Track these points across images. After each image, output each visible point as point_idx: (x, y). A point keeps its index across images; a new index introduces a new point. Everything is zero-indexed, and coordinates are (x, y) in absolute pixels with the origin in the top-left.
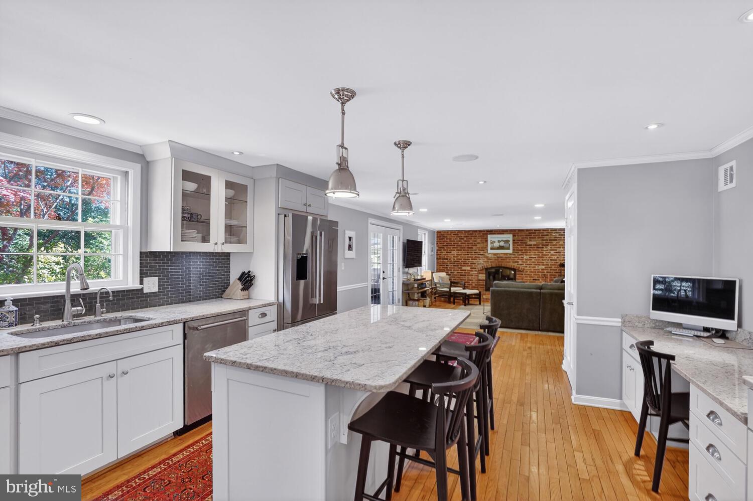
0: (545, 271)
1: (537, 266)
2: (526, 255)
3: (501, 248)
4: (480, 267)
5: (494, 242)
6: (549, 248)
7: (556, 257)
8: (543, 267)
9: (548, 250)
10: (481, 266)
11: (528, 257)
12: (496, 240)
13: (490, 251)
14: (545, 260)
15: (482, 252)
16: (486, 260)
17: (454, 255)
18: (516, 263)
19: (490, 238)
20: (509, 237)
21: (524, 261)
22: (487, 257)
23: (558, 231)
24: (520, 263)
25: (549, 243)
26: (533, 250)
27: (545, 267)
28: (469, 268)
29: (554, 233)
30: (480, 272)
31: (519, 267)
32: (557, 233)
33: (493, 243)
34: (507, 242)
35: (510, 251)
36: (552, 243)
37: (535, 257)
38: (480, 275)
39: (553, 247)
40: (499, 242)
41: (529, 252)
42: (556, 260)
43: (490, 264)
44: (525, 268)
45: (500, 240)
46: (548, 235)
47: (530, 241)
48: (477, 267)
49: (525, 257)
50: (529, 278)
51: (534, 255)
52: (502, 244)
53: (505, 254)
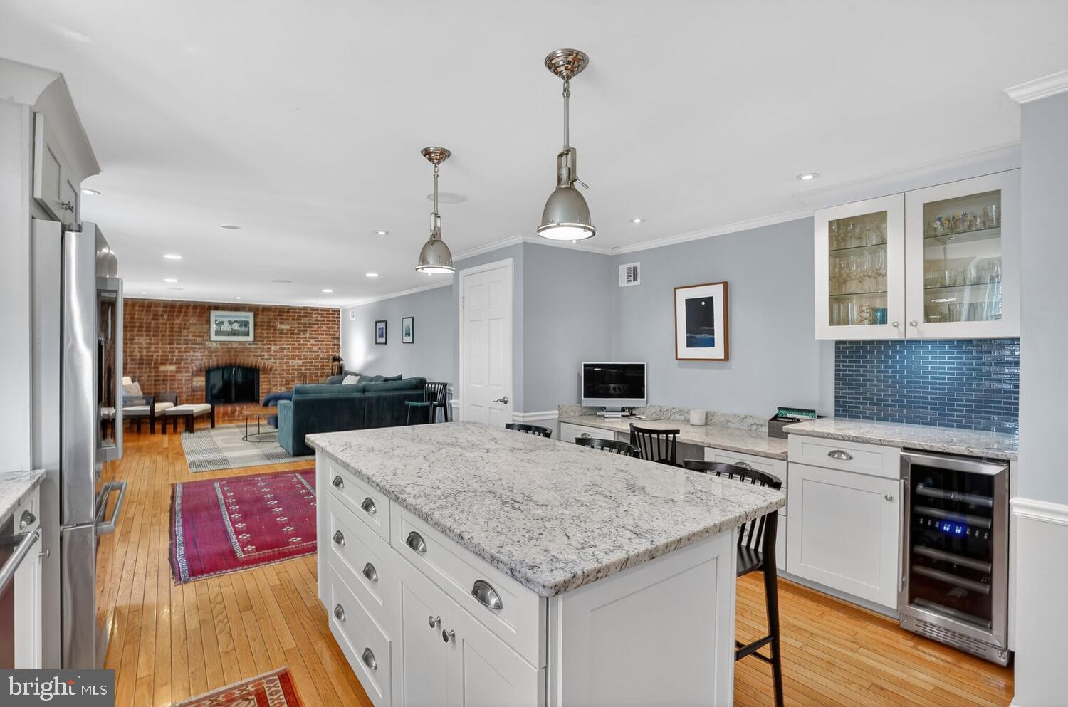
0: (303, 368)
1: (290, 361)
2: (275, 345)
3: (234, 333)
4: (195, 366)
5: (222, 323)
6: (308, 335)
7: (317, 347)
8: (300, 362)
9: (306, 338)
10: (198, 363)
11: (278, 347)
12: (226, 320)
13: (214, 338)
14: (303, 352)
15: (199, 340)
16: (206, 353)
17: (141, 344)
18: (260, 358)
19: (214, 315)
20: (249, 317)
21: (272, 353)
22: (210, 348)
23: (319, 312)
24: (266, 357)
25: (308, 327)
26: (286, 337)
27: (303, 363)
28: (173, 368)
29: (315, 314)
30: (196, 373)
31: (264, 363)
32: (318, 314)
33: (220, 324)
34: (246, 324)
35: (251, 338)
36: (312, 327)
37: (289, 348)
38: (196, 379)
39: (313, 333)
40: (230, 323)
41: (280, 341)
42: (318, 352)
43: (214, 359)
44: (274, 365)
45: (233, 320)
46: (306, 316)
47: (281, 323)
48: (189, 366)
49: (273, 348)
50: (279, 380)
51: (287, 345)
52: (236, 326)
53: (240, 343)
